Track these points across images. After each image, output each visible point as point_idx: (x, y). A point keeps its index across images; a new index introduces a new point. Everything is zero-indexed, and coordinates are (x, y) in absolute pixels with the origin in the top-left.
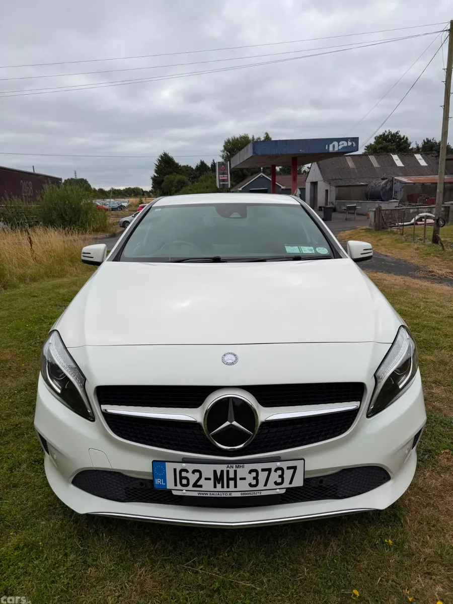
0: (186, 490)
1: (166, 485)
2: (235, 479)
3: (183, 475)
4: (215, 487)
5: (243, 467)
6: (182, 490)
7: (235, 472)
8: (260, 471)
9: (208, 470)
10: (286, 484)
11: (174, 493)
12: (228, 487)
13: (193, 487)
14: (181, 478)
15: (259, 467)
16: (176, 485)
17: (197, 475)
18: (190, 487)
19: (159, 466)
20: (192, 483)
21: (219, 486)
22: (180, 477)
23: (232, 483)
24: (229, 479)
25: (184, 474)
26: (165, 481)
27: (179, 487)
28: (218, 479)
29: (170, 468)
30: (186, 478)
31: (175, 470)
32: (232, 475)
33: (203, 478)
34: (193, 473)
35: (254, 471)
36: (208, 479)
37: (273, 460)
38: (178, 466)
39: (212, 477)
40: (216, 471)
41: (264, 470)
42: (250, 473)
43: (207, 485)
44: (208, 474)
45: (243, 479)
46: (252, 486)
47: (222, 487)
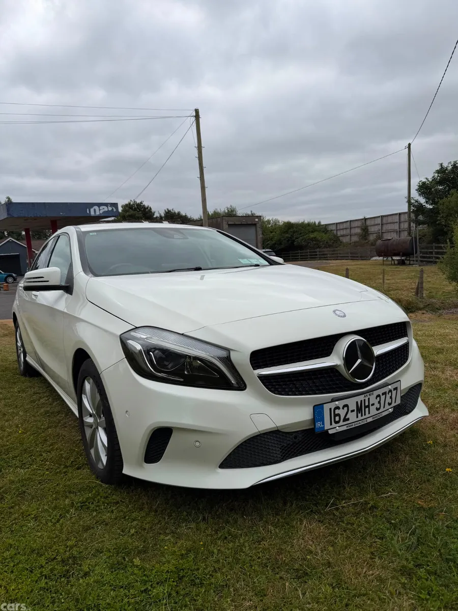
0: (339, 427)
1: (324, 427)
2: (368, 406)
4: (357, 417)
5: (373, 394)
6: (336, 427)
7: (369, 399)
8: (381, 395)
9: (352, 403)
10: (393, 404)
11: (331, 432)
12: (365, 415)
13: (343, 421)
14: (335, 415)
15: (380, 392)
16: (331, 424)
17: (346, 408)
18: (341, 423)
19: (318, 409)
20: (342, 418)
21: (359, 415)
23: (367, 409)
24: (366, 407)
25: (337, 412)
26: (323, 424)
27: (334, 425)
28: (359, 410)
29: (326, 408)
30: (339, 415)
31: (330, 409)
32: (367, 404)
33: (350, 411)
34: (343, 409)
35: (379, 396)
36: (353, 411)
37: (386, 385)
38: (333, 405)
39: (355, 408)
40: (357, 402)
41: (383, 394)
42: (376, 399)
43: (352, 417)
44: (353, 406)
45: (373, 405)
46: (378, 409)
47: (362, 416)
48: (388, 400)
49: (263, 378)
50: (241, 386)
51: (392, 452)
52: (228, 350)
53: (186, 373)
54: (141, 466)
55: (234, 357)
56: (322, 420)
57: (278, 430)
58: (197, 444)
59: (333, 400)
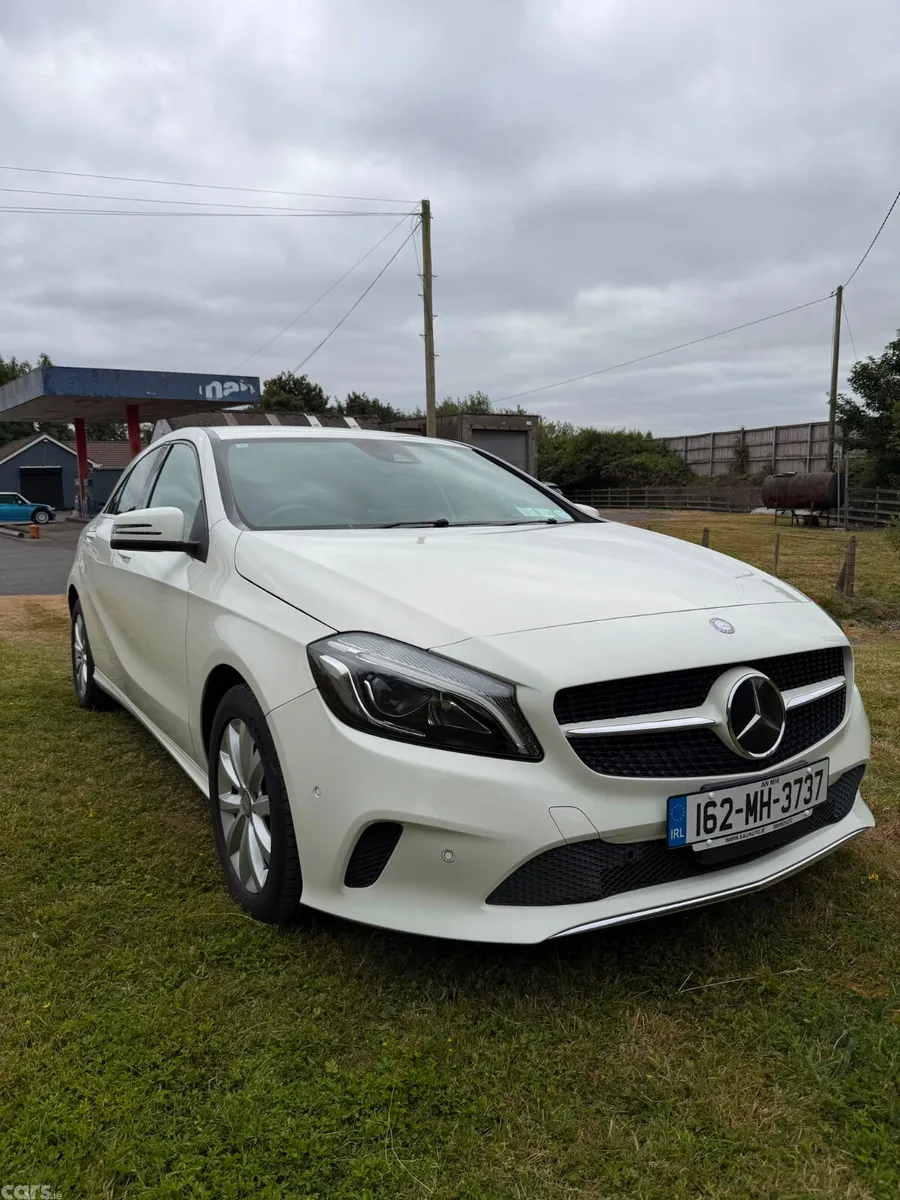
0: (712, 839)
1: (685, 838)
2: (768, 804)
3: (709, 813)
4: (747, 823)
5: (777, 781)
6: (706, 840)
7: (770, 789)
8: (793, 783)
9: (739, 796)
10: (813, 803)
11: (697, 848)
12: (761, 819)
13: (722, 829)
15: (791, 777)
16: (698, 834)
17: (727, 806)
18: (717, 833)
19: (675, 805)
20: (719, 825)
21: (751, 819)
22: (706, 818)
23: (765, 809)
24: (763, 805)
25: (711, 811)
26: (684, 833)
27: (703, 835)
28: (751, 809)
29: (692, 803)
30: (713, 817)
31: (699, 805)
32: (766, 799)
33: (734, 812)
34: (722, 806)
35: (788, 785)
36: (739, 811)
37: (803, 765)
38: (703, 799)
39: (743, 806)
40: (748, 796)
41: (796, 782)
42: (784, 790)
43: (738, 822)
44: (740, 802)
45: (777, 801)
46: (785, 810)
47: (755, 821)
48: (805, 794)
49: (577, 741)
50: (533, 753)
51: (801, 893)
52: (513, 685)
53: (429, 722)
54: (339, 892)
55: (523, 697)
56: (683, 826)
57: (599, 840)
58: (448, 856)
59: (704, 790)
